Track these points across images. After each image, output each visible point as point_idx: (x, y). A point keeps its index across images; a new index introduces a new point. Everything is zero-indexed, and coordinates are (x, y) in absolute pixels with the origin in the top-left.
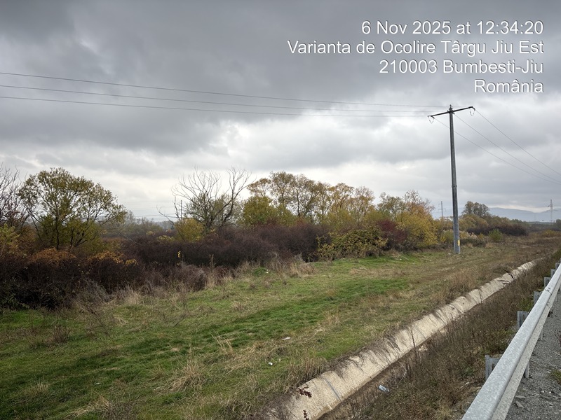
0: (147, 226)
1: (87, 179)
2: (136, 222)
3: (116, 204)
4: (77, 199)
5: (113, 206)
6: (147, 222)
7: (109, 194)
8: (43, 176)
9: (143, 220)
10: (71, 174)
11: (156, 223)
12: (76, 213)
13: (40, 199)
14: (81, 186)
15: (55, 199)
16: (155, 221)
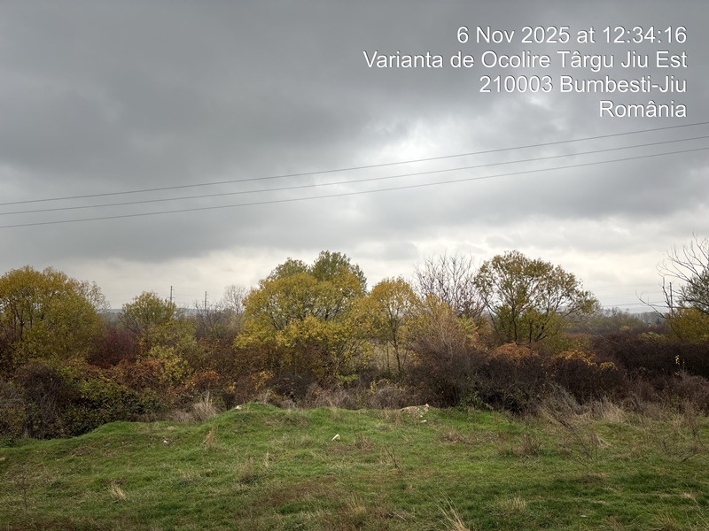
0: (619, 318)
1: (545, 261)
2: (604, 313)
3: (581, 290)
4: (535, 286)
5: (577, 292)
6: (620, 314)
7: (572, 278)
8: (497, 260)
9: (613, 311)
10: (527, 257)
11: (633, 316)
12: (534, 302)
13: (495, 287)
14: (538, 269)
15: (511, 287)
16: (631, 312)
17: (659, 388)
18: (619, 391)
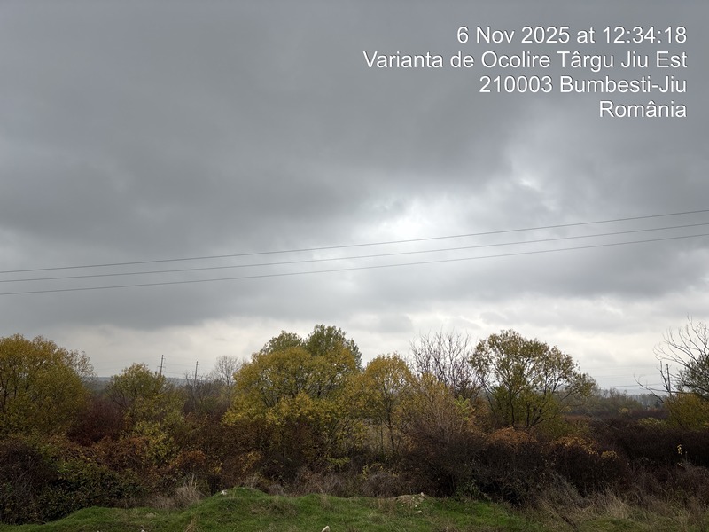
0: (617, 400)
1: (541, 341)
2: (602, 394)
3: (578, 372)
4: (531, 367)
5: (574, 374)
6: (618, 395)
7: (569, 359)
8: (493, 338)
9: (611, 392)
10: (523, 337)
11: (631, 397)
12: (531, 383)
13: (492, 367)
14: (535, 349)
15: (508, 368)
16: (629, 394)
17: (663, 479)
18: (622, 483)
